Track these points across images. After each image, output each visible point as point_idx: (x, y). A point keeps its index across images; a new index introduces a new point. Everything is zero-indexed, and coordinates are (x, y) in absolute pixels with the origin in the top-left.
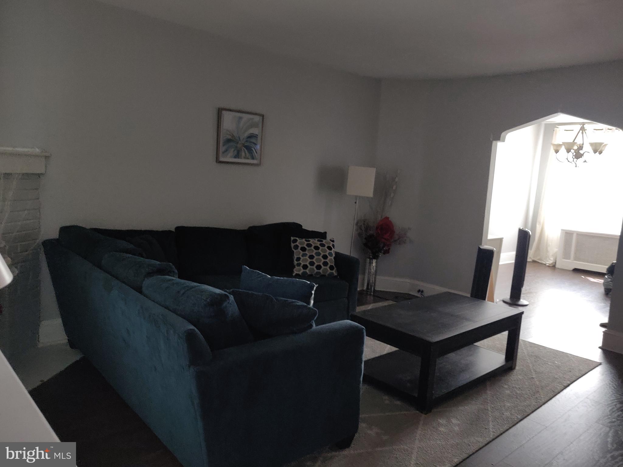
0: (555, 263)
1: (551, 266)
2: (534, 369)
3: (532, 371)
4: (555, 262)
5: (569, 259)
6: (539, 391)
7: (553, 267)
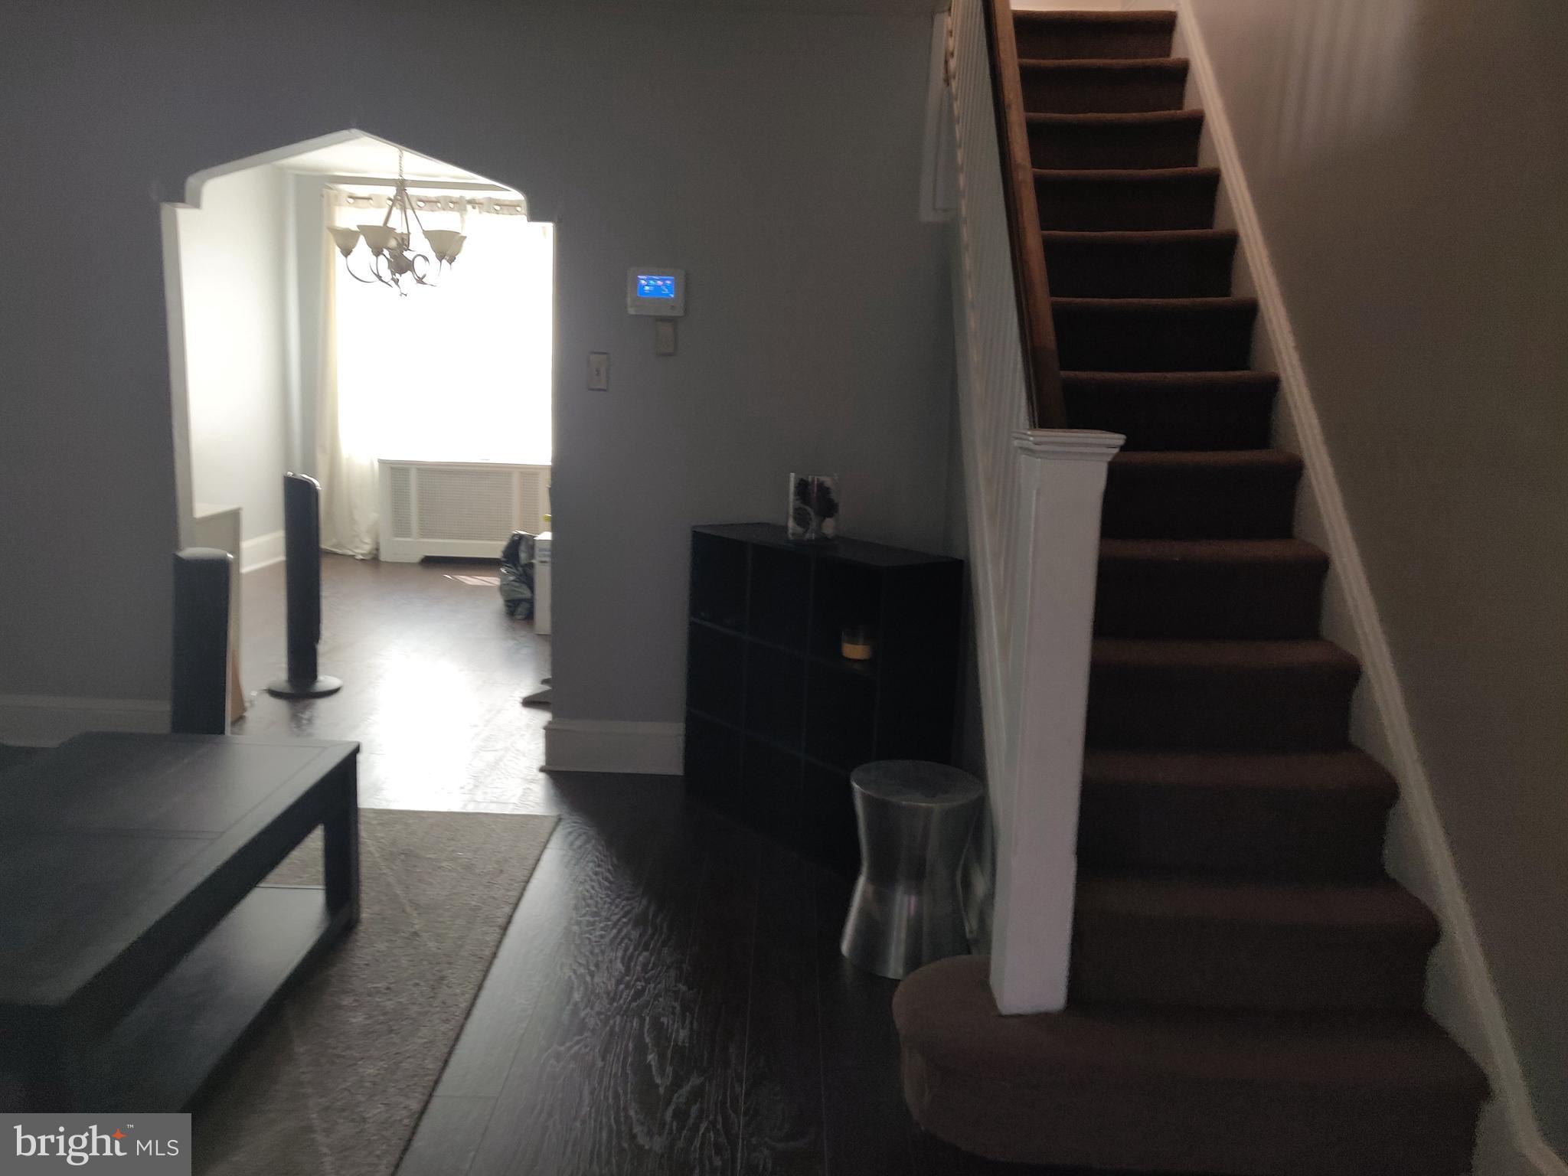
0: (377, 549)
1: (368, 558)
2: (410, 901)
3: (408, 909)
4: (375, 547)
5: (408, 535)
6: (444, 973)
7: (374, 560)
